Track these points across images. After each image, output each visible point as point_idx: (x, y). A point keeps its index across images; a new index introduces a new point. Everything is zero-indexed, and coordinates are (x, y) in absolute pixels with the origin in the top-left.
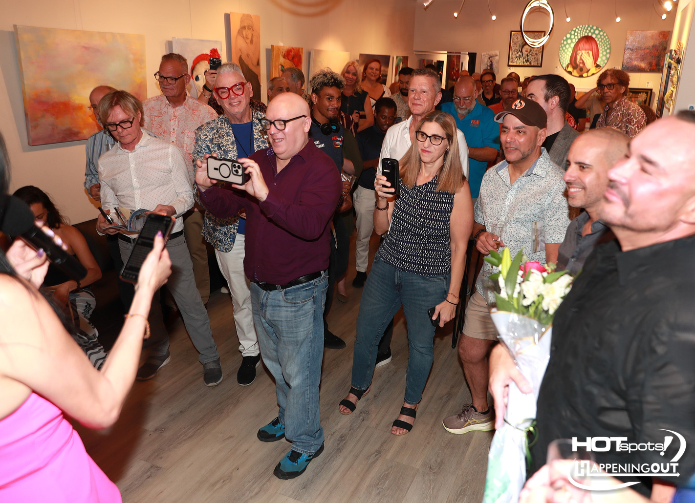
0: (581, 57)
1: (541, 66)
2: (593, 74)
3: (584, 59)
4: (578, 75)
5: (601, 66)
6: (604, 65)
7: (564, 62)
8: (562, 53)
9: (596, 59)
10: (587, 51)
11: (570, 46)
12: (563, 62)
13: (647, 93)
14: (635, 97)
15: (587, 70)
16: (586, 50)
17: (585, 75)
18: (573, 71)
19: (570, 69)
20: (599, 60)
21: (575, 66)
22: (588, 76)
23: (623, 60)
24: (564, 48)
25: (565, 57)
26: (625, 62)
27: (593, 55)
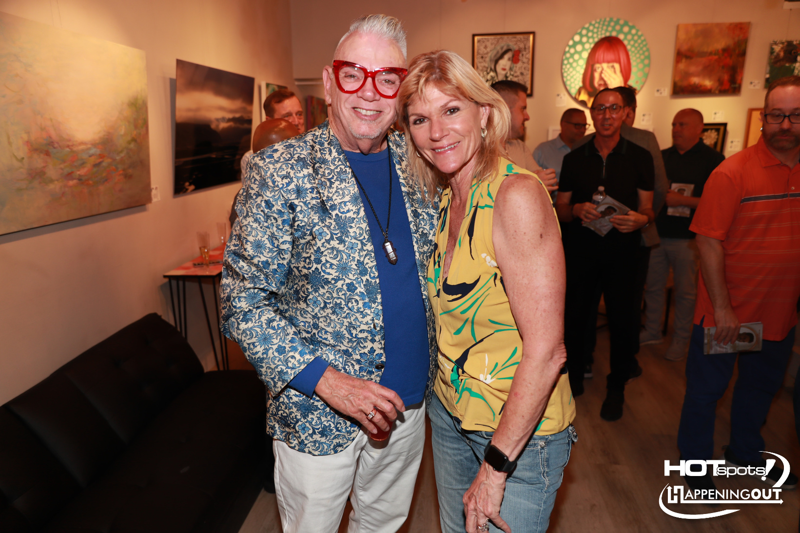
0: (601, 76)
3: (606, 79)
6: (641, 86)
7: (573, 85)
8: (569, 69)
10: (611, 64)
11: (581, 57)
12: (569, 86)
13: (718, 130)
16: (608, 62)
18: (589, 100)
19: (583, 97)
20: (633, 77)
21: (592, 92)
23: (674, 76)
24: (571, 60)
25: (573, 75)
26: (677, 79)
27: (621, 71)
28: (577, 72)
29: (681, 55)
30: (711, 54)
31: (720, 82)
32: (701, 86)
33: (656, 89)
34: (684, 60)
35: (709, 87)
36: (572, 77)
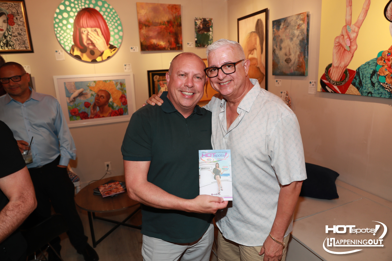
0: (87, 37)
1: (32, 51)
2: (109, 58)
3: (92, 39)
4: (90, 60)
5: (115, 47)
6: (119, 45)
7: (66, 44)
8: (60, 31)
9: (107, 39)
10: (93, 29)
11: (68, 22)
12: (64, 44)
14: (163, 80)
15: (100, 53)
16: (91, 27)
17: (99, 59)
18: (82, 55)
19: (77, 52)
20: (112, 39)
21: (83, 49)
22: (103, 61)
23: (140, 39)
24: (61, 25)
25: (65, 36)
26: (142, 40)
27: (102, 34)
28: (68, 34)
29: (142, 25)
30: (160, 24)
31: (170, 43)
32: (158, 45)
33: (130, 47)
34: (144, 28)
35: (164, 46)
36: (64, 38)
